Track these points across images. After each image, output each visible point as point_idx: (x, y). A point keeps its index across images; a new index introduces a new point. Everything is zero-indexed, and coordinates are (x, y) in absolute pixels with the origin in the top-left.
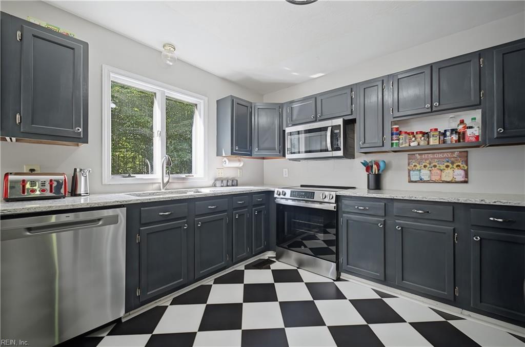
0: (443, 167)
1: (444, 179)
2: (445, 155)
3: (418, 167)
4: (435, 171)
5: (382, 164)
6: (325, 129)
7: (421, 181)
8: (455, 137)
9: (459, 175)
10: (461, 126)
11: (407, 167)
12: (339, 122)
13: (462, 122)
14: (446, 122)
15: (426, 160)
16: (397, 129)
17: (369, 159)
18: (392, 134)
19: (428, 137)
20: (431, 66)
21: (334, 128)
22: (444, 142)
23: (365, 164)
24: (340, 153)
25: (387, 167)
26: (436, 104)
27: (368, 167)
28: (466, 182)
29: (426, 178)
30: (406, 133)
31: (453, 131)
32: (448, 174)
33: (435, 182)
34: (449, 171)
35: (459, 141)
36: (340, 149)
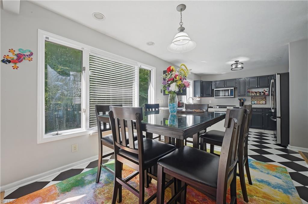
0: (260, 100)
1: (260, 103)
2: (261, 97)
3: (254, 100)
4: (258, 101)
5: (244, 100)
6: (229, 90)
7: (255, 104)
8: (263, 94)
9: (264, 102)
10: (264, 91)
11: (251, 100)
12: (233, 88)
13: (265, 90)
14: (261, 90)
15: (256, 98)
16: (249, 91)
17: (240, 98)
18: (248, 92)
19: (257, 93)
20: (257, 77)
21: (231, 90)
22: (261, 95)
23: (239, 99)
24: (233, 97)
25: (245, 100)
26: (259, 86)
27: (240, 100)
28: (266, 104)
29: (256, 103)
30: (252, 92)
31: (263, 92)
32: (261, 102)
33: (258, 104)
34: (262, 101)
35: (264, 95)
36: (233, 96)
